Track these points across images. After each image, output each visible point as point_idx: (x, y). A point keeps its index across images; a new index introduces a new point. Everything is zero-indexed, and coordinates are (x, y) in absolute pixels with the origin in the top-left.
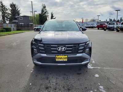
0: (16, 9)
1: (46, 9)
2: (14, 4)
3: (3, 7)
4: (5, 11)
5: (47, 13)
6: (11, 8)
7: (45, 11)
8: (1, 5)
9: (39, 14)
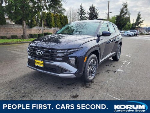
0: (95, 12)
1: (127, 9)
2: (94, 6)
3: (82, 11)
4: (83, 15)
5: (128, 14)
6: (89, 12)
7: (125, 12)
8: (81, 9)
9: (117, 16)
